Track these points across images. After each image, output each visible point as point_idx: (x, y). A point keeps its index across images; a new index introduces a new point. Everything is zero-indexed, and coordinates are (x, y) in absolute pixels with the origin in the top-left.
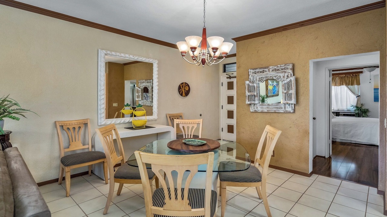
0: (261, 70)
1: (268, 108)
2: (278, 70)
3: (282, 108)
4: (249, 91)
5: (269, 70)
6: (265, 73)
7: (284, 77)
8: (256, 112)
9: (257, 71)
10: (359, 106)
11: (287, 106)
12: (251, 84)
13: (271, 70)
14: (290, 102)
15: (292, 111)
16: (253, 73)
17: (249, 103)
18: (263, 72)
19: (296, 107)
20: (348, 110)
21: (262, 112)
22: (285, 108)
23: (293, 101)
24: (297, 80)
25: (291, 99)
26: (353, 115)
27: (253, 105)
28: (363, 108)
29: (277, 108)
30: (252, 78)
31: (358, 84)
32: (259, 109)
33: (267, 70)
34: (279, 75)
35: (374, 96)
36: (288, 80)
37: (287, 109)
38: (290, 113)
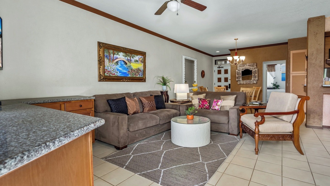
0: (243, 65)
1: (246, 82)
2: (250, 65)
3: (252, 82)
4: (238, 75)
5: (246, 65)
6: (245, 67)
7: (253, 68)
8: (240, 84)
9: (241, 65)
10: (275, 83)
11: (254, 81)
12: (238, 72)
13: (247, 65)
14: (255, 79)
15: (256, 83)
16: (239, 66)
17: (237, 80)
18: (244, 66)
19: (258, 81)
20: (269, 86)
21: (243, 84)
22: (253, 82)
23: (257, 79)
24: (258, 70)
25: (256, 78)
26: (272, 89)
27: (239, 81)
28: (277, 84)
29: (250, 82)
30: (238, 69)
31: (275, 71)
32: (242, 83)
33: (245, 65)
34: (251, 67)
35: (282, 78)
36: (255, 70)
37: (254, 82)
38: (255, 84)
